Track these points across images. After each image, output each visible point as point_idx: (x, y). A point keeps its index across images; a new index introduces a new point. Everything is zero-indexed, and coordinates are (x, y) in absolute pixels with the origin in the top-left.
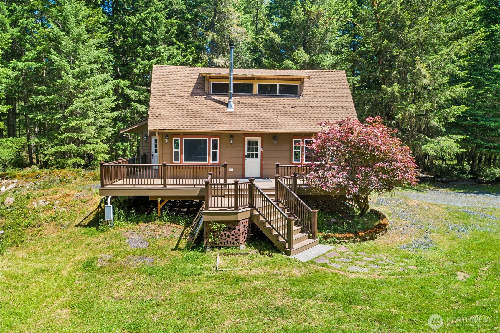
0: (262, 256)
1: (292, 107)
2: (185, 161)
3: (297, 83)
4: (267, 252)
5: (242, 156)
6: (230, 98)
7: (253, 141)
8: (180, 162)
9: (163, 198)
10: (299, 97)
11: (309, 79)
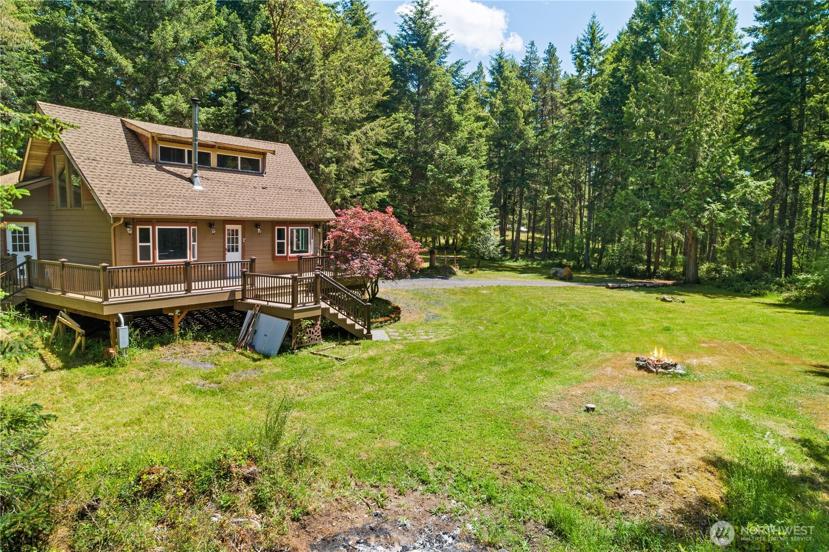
0: (344, 347)
1: (263, 188)
2: (160, 259)
3: (260, 158)
4: (348, 342)
5: (222, 250)
6: (195, 172)
7: (233, 231)
8: (151, 261)
9: (182, 308)
10: (261, 174)
11: (274, 154)
